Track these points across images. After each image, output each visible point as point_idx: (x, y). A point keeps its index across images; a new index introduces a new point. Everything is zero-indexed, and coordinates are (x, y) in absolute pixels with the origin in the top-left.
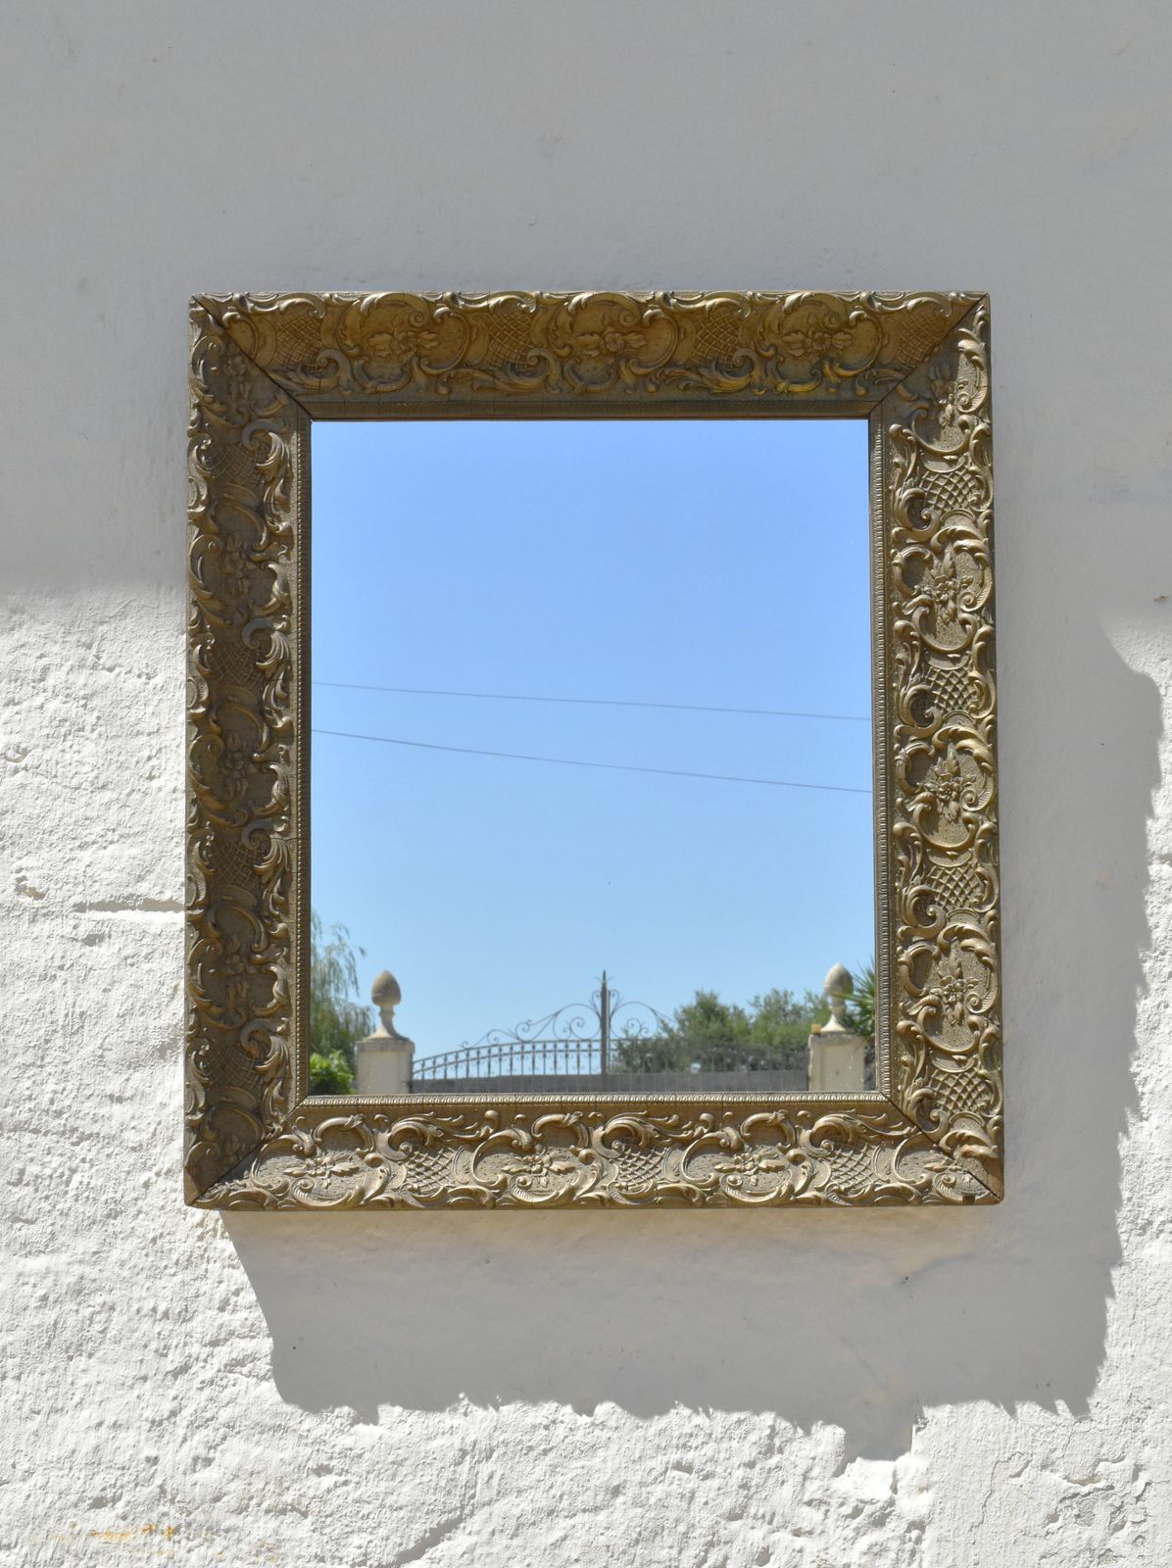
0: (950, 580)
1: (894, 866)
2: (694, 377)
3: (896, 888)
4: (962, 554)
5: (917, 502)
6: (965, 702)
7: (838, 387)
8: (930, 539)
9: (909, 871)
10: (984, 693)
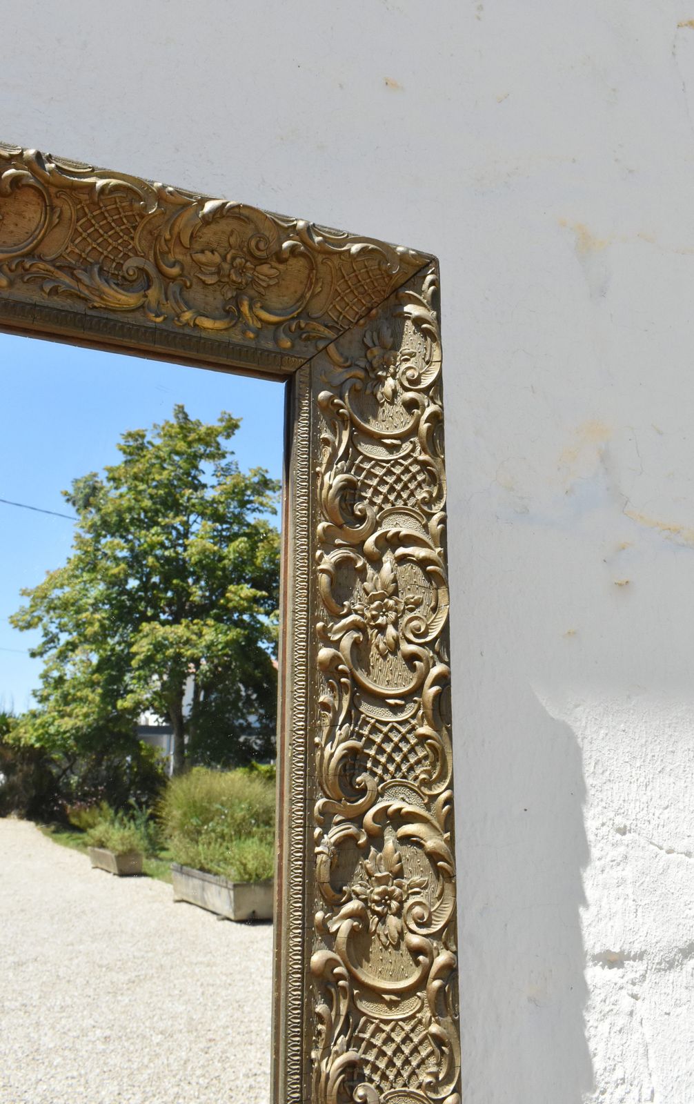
0: (390, 597)
1: (311, 1025)
2: (67, 280)
3: (312, 1061)
4: (407, 566)
5: (350, 492)
6: (411, 769)
7: (258, 332)
8: (364, 542)
9: (331, 1028)
10: (439, 756)
